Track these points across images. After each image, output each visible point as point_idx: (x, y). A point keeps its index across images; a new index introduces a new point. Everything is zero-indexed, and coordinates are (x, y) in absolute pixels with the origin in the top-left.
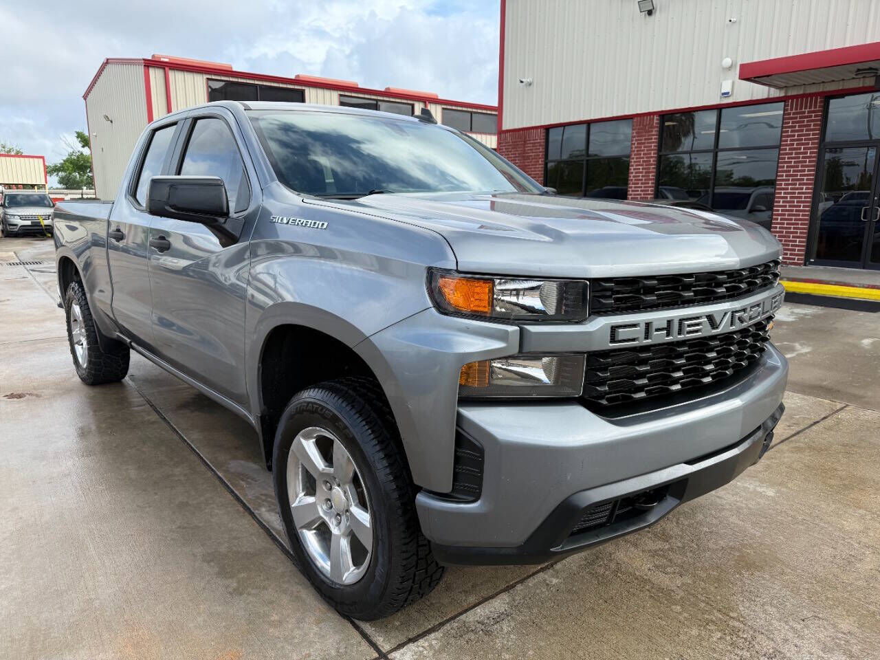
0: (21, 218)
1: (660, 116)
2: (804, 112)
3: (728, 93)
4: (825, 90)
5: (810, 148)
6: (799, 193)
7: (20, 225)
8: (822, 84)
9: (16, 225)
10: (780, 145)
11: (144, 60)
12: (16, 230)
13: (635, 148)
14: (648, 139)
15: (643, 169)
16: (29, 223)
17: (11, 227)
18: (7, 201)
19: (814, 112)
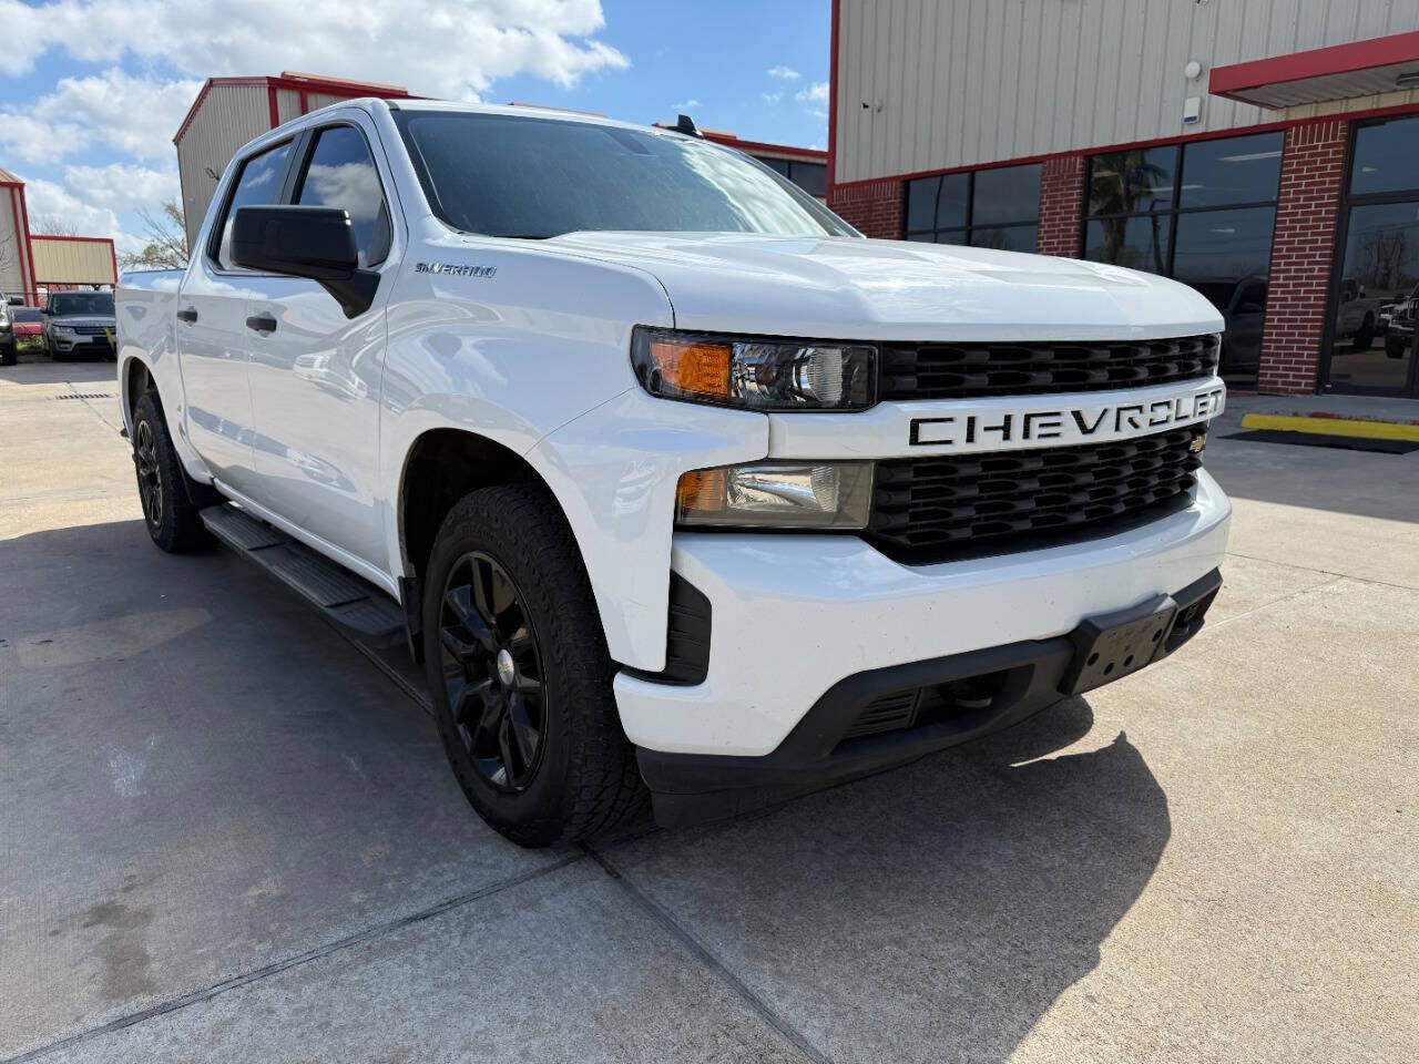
0: (79, 330)
1: (1086, 157)
2: (1316, 147)
3: (1195, 118)
4: (1350, 110)
5: (1326, 205)
6: (1307, 278)
7: (75, 343)
8: (1344, 101)
9: (70, 343)
10: (1278, 201)
11: (268, 78)
12: (70, 350)
13: (1047, 209)
14: (1067, 195)
15: (1059, 243)
16: (88, 339)
17: (63, 345)
18: (55, 306)
19: (1331, 146)
